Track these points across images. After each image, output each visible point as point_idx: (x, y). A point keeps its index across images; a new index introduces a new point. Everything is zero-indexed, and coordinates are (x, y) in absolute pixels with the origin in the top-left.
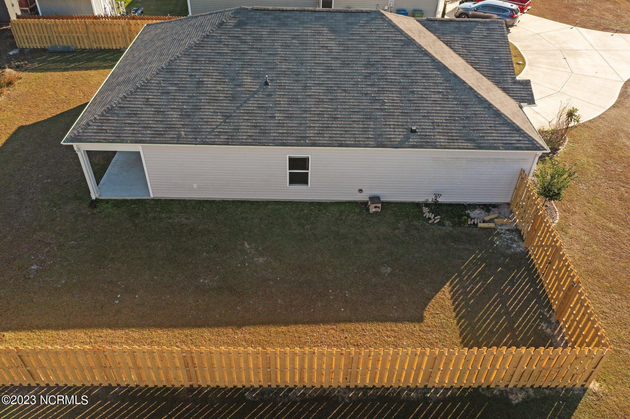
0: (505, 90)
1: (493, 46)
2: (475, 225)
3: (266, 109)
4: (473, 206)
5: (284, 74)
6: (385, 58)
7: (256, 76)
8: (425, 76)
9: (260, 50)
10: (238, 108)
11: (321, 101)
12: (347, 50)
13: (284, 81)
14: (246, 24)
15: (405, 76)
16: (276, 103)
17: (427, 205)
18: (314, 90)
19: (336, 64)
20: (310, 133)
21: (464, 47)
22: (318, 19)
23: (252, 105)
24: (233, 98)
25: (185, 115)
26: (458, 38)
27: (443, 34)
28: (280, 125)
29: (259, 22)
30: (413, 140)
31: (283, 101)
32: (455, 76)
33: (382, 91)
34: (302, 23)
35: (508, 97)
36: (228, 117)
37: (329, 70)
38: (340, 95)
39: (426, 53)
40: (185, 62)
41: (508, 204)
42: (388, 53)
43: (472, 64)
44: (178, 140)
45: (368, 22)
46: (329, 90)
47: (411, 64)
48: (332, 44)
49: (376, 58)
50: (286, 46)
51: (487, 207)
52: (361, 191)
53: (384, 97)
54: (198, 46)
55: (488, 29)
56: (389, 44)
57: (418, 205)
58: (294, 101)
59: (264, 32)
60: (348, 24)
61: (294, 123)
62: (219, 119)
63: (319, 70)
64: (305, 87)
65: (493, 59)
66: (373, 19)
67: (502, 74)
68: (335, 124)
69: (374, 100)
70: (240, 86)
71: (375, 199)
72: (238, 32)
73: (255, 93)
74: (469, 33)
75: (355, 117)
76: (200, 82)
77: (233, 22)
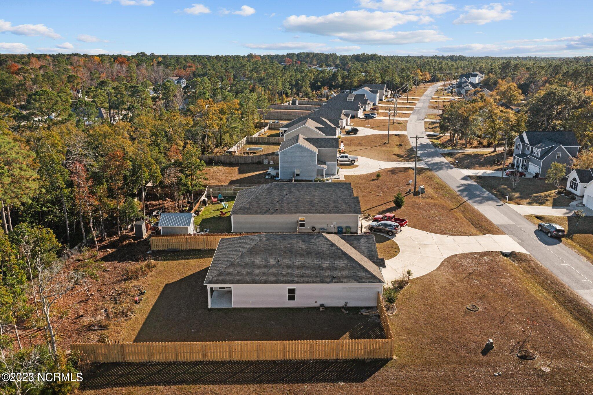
0: (374, 262)
1: (369, 245)
2: (362, 314)
3: (279, 270)
4: (362, 308)
5: (285, 258)
6: (324, 251)
7: (275, 259)
8: (339, 257)
9: (276, 249)
10: (268, 270)
11: (300, 267)
12: (309, 248)
13: (285, 260)
14: (270, 240)
15: (331, 257)
16: (283, 269)
17: (343, 308)
18: (297, 263)
19: (305, 254)
20: (296, 279)
21: (358, 246)
22: (297, 237)
23: (273, 269)
24: (267, 267)
25: (249, 273)
26: (355, 242)
27: (349, 241)
28: (284, 276)
29: (275, 238)
30: (334, 280)
31: (285, 268)
32: (351, 257)
33: (323, 263)
34: (292, 239)
35: (375, 265)
36: (265, 274)
37: (302, 256)
38: (307, 265)
39: (339, 249)
40: (247, 254)
41: (376, 307)
42: (325, 249)
43: (361, 253)
44: (247, 282)
45: (317, 238)
46: (303, 263)
47: (333, 253)
48: (303, 246)
49: (319, 251)
50: (285, 247)
51: (368, 308)
52: (316, 302)
53: (324, 265)
54: (252, 248)
55: (367, 239)
56: (325, 246)
57: (339, 308)
58: (289, 267)
59: (277, 242)
60: (309, 238)
61: (289, 276)
62: (261, 275)
63: (298, 256)
64: (293, 263)
65: (369, 250)
66: (319, 236)
67: (373, 256)
68: (305, 275)
69: (320, 267)
70: (269, 262)
71: (322, 305)
72: (267, 243)
73: (274, 265)
74: (359, 240)
75: (313, 273)
76: (254, 262)
77: (265, 239)
